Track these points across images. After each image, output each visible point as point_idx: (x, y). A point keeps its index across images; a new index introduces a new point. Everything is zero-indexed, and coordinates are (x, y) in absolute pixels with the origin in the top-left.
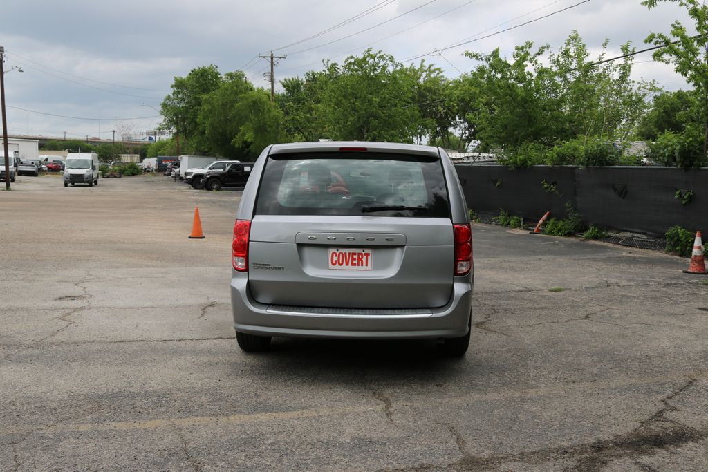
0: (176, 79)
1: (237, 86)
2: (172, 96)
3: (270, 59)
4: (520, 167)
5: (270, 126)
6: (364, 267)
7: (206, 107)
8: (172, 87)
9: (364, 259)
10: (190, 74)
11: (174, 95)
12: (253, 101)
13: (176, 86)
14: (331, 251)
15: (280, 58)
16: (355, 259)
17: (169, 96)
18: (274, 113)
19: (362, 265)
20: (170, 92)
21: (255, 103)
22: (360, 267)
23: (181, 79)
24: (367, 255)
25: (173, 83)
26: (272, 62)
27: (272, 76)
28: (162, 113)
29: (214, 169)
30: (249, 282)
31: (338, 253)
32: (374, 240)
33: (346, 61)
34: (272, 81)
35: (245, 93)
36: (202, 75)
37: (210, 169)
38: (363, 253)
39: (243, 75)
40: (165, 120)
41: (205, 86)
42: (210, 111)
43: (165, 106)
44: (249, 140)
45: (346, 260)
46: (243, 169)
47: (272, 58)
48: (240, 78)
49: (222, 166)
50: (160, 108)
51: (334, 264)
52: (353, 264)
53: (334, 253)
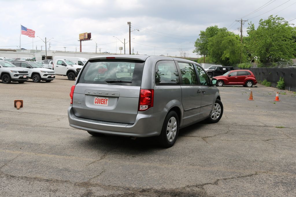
0: (201, 32)
1: (223, 34)
2: (199, 39)
3: (241, 22)
5: (237, 51)
6: (105, 105)
7: (210, 43)
8: (199, 35)
9: (105, 102)
10: (206, 29)
11: (200, 38)
12: (229, 40)
13: (201, 35)
15: (245, 21)
16: (102, 101)
17: (198, 39)
18: (239, 45)
19: (105, 104)
20: (199, 37)
21: (230, 41)
22: (104, 105)
23: (203, 31)
24: (107, 100)
25: (200, 33)
26: (242, 23)
27: (241, 29)
28: (195, 46)
29: (211, 69)
30: (72, 108)
31: (97, 98)
32: (108, 94)
33: (260, 21)
34: (241, 31)
35: (226, 37)
36: (211, 30)
37: (209, 69)
38: (106, 99)
39: (226, 29)
40: (196, 49)
41: (212, 34)
42: (212, 45)
43: (196, 43)
44: (228, 57)
45: (99, 102)
46: (222, 69)
47: (242, 21)
48: (225, 30)
49: (214, 67)
50: (194, 44)
51: (96, 103)
52: (102, 103)
53: (96, 99)
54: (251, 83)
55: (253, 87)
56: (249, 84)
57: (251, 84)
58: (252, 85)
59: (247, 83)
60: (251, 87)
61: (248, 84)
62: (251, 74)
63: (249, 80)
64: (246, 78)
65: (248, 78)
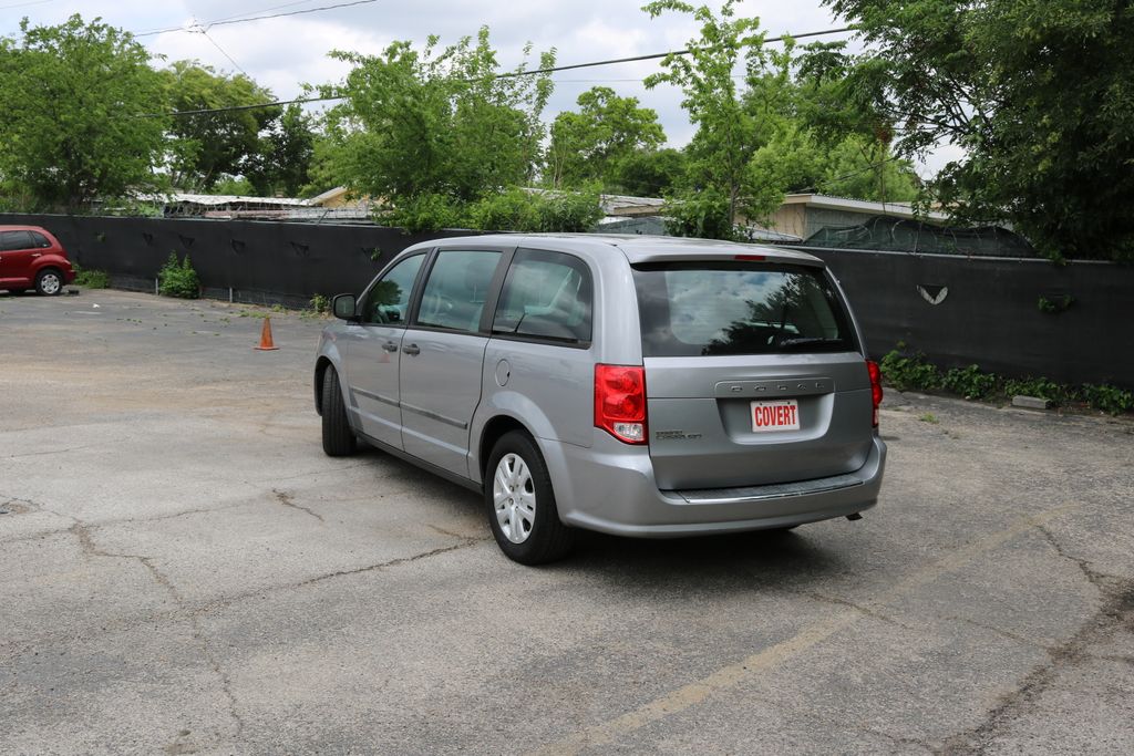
4: (420, 230)
6: (791, 426)
9: (790, 414)
14: (754, 406)
19: (790, 423)
22: (787, 427)
24: (793, 408)
31: (762, 408)
38: (788, 406)
45: (771, 419)
51: (759, 425)
52: (780, 423)
53: (758, 409)
54: (54, 277)
55: (63, 294)
56: (50, 284)
57: (57, 284)
58: (60, 288)
59: (42, 278)
60: (57, 294)
61: (43, 283)
62: (49, 243)
63: (45, 268)
64: (36, 261)
65: (42, 259)
